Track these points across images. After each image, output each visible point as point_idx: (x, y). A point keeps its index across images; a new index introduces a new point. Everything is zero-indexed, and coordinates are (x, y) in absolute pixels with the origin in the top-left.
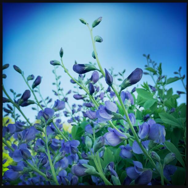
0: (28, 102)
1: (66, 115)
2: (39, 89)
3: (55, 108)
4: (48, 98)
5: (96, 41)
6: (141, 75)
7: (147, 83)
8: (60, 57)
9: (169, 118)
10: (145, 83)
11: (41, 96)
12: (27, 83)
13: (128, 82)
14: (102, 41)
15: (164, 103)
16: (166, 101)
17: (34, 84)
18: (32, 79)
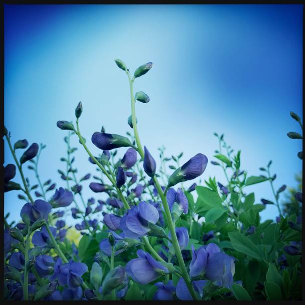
0: (10, 185)
1: (75, 216)
2: (36, 165)
3: (54, 203)
4: (48, 182)
5: (138, 100)
7: (214, 179)
8: (76, 118)
9: (245, 244)
10: (212, 179)
11: (37, 176)
12: (13, 152)
13: (181, 174)
14: (148, 101)
15: (238, 216)
16: (242, 213)
17: (25, 156)
18: (24, 147)
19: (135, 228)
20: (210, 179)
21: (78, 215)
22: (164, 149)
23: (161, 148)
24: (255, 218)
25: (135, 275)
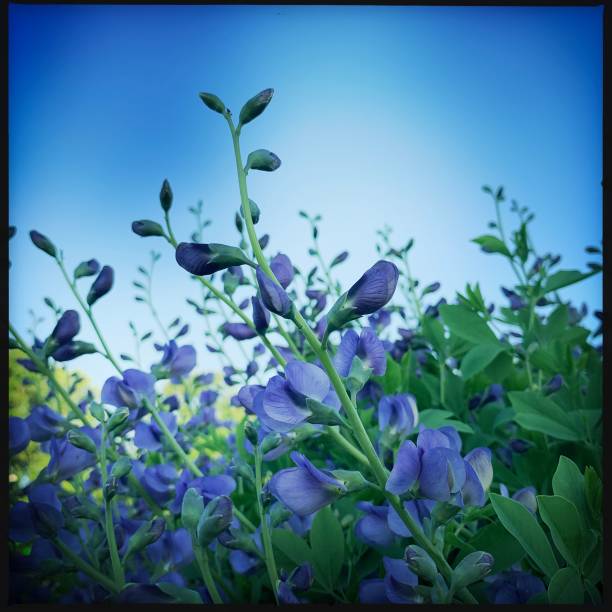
0: (77, 347)
1: (229, 382)
3: (163, 369)
4: (176, 322)
5: (253, 168)
6: (390, 285)
7: (477, 286)
9: (542, 411)
10: (473, 288)
11: (154, 313)
12: (73, 287)
13: (348, 305)
15: (528, 358)
16: (535, 352)
17: (93, 292)
18: (91, 274)
19: (282, 413)
20: (468, 287)
21: (234, 378)
22: (390, 230)
23: (383, 230)
24: (565, 358)
25: (286, 500)
